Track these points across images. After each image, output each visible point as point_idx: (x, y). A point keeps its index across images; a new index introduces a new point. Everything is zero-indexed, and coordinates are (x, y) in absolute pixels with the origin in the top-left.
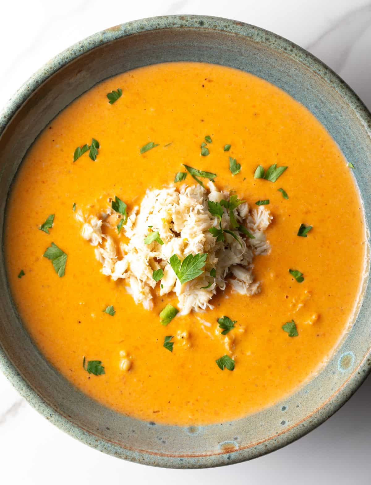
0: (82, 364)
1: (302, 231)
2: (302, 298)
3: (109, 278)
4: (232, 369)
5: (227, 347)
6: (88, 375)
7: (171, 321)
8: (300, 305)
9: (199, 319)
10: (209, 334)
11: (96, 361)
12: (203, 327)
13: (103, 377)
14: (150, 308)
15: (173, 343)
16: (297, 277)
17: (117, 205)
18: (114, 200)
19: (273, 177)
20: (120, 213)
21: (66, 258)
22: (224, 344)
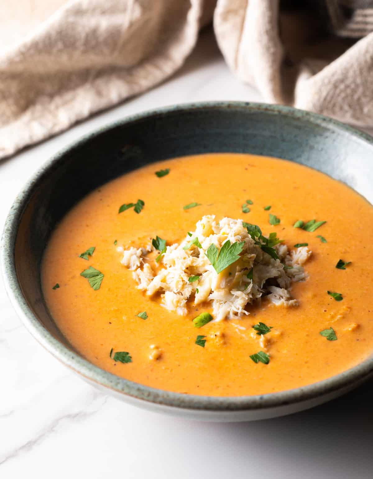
0: (110, 354)
1: (341, 265)
2: (341, 312)
3: (144, 292)
4: (267, 363)
5: (262, 345)
6: (114, 363)
7: (204, 325)
8: (339, 316)
9: (233, 324)
10: (244, 335)
11: (124, 352)
12: (237, 330)
13: (129, 365)
14: (184, 314)
15: (205, 341)
16: (335, 297)
17: (157, 242)
18: (155, 238)
19: (312, 229)
20: (160, 250)
21: (102, 277)
22: (258, 343)
